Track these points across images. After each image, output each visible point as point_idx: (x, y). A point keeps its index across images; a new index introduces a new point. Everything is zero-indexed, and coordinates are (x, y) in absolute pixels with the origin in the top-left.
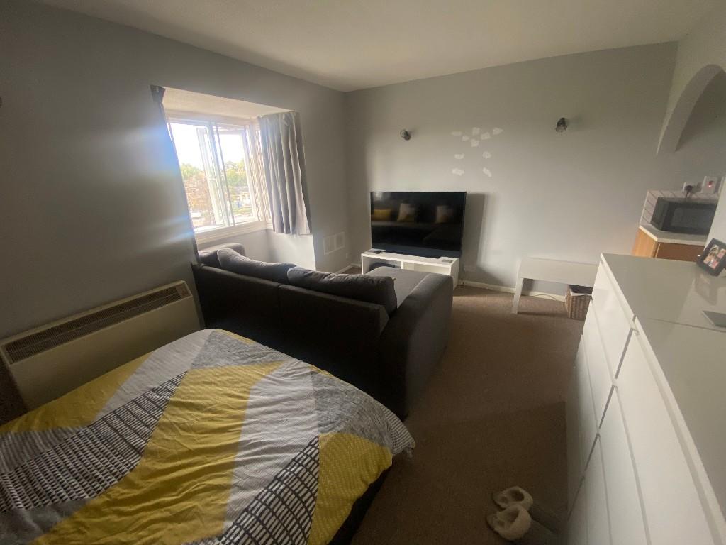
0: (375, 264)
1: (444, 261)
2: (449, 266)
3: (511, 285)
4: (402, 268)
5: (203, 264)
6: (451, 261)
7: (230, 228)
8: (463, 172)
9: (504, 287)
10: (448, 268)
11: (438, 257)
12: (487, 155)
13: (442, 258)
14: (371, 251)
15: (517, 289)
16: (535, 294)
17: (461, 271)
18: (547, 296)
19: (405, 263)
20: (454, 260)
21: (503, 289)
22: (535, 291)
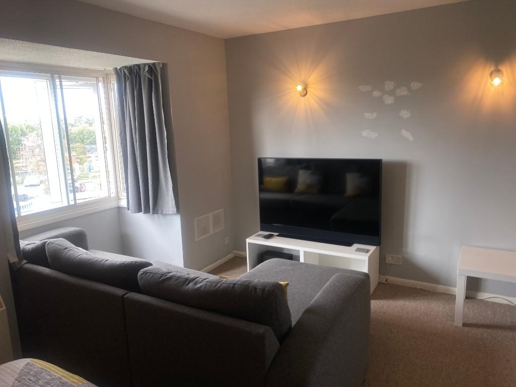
0: (265, 254)
1: (358, 250)
2: (365, 257)
3: (450, 283)
4: (302, 260)
5: (25, 261)
6: (367, 251)
7: (69, 207)
8: (376, 135)
9: (442, 286)
10: (365, 261)
11: (349, 244)
12: (405, 114)
13: (356, 246)
14: (259, 236)
15: (460, 290)
16: (484, 296)
17: (382, 264)
18: (501, 299)
19: (305, 252)
20: (372, 248)
21: (441, 288)
22: (484, 291)
